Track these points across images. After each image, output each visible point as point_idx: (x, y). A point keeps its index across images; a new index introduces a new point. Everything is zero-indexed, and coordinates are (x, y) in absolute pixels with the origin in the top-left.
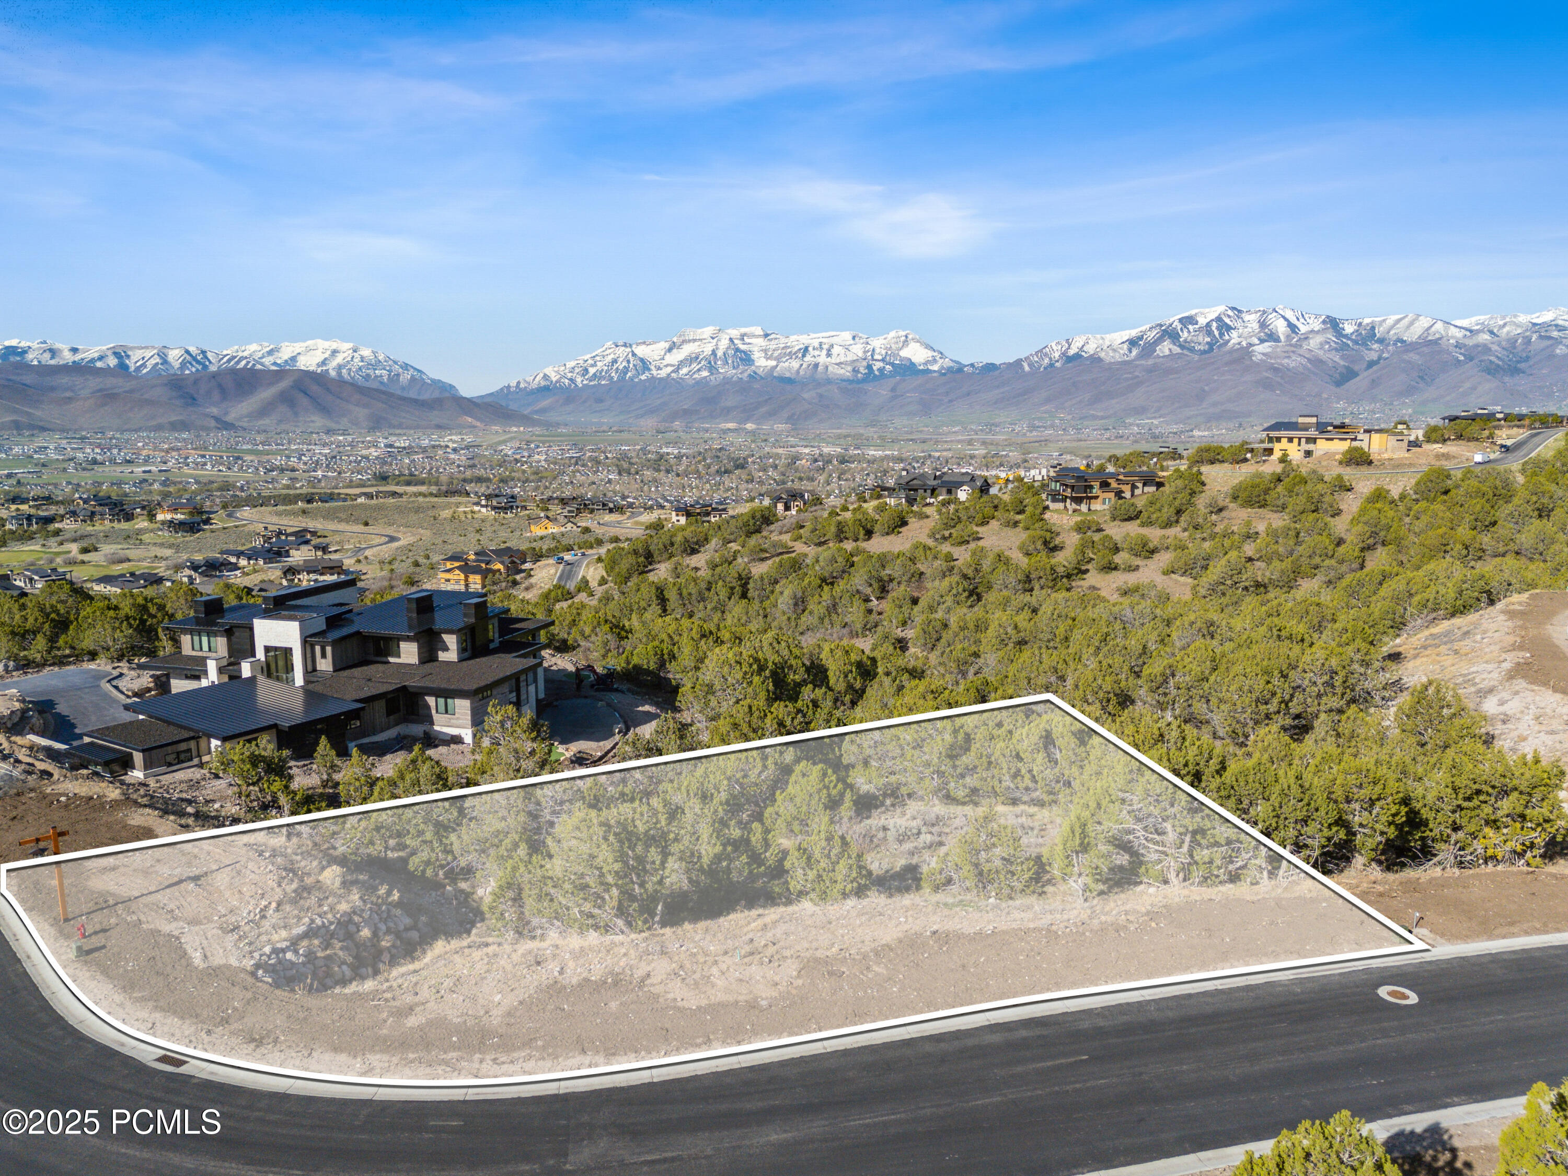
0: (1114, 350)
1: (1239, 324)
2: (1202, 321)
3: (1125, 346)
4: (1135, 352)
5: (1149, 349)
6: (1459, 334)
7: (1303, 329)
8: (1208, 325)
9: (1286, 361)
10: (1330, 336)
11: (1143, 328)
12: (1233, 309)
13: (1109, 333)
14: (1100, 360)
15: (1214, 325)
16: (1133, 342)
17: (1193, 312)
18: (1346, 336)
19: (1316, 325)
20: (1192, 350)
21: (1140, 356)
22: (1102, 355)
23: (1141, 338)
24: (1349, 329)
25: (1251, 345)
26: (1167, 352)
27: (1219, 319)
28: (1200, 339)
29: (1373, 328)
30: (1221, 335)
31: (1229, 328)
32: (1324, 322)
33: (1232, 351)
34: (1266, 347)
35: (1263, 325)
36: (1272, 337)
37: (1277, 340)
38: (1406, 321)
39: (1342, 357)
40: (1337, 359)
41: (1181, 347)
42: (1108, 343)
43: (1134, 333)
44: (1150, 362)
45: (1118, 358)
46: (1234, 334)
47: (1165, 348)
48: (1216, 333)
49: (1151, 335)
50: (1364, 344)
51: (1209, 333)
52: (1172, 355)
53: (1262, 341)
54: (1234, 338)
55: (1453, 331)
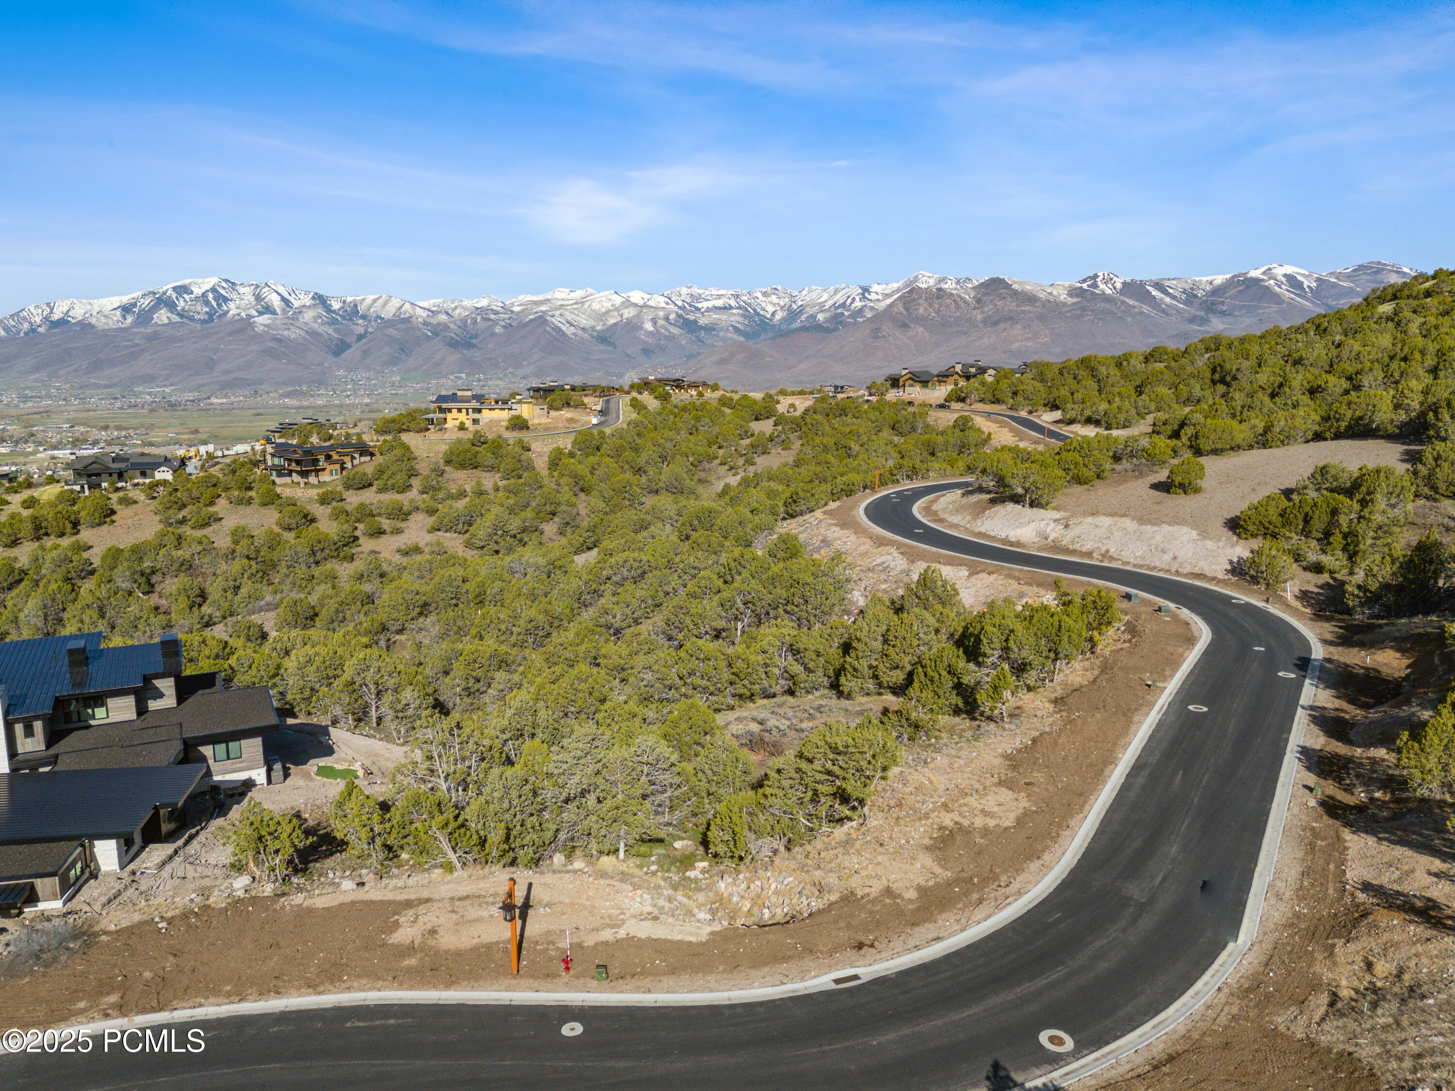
0: (106, 316)
1: (234, 296)
2: (197, 291)
3: (118, 313)
4: (130, 319)
5: (145, 317)
6: (424, 314)
7: (296, 304)
8: (204, 295)
9: (286, 333)
10: (321, 310)
11: (135, 295)
12: (227, 281)
13: (97, 298)
14: (91, 326)
15: (210, 296)
16: (126, 309)
17: (186, 282)
18: (334, 312)
19: (308, 301)
20: (191, 319)
21: (136, 324)
22: (93, 321)
23: (135, 305)
24: (336, 306)
25: (250, 317)
26: (166, 321)
27: (213, 290)
28: (199, 308)
29: (356, 306)
30: (219, 305)
31: (226, 300)
32: (313, 298)
33: (232, 322)
34: (265, 319)
35: (258, 298)
36: (268, 309)
37: (274, 313)
38: (381, 301)
39: (335, 330)
40: (331, 331)
41: (180, 315)
42: (97, 309)
43: (125, 299)
44: (149, 330)
45: (112, 325)
46: (232, 305)
47: (163, 316)
48: (214, 303)
49: (146, 302)
50: (351, 319)
51: (207, 303)
52: (170, 323)
53: (261, 313)
54: (233, 309)
55: (419, 311)
